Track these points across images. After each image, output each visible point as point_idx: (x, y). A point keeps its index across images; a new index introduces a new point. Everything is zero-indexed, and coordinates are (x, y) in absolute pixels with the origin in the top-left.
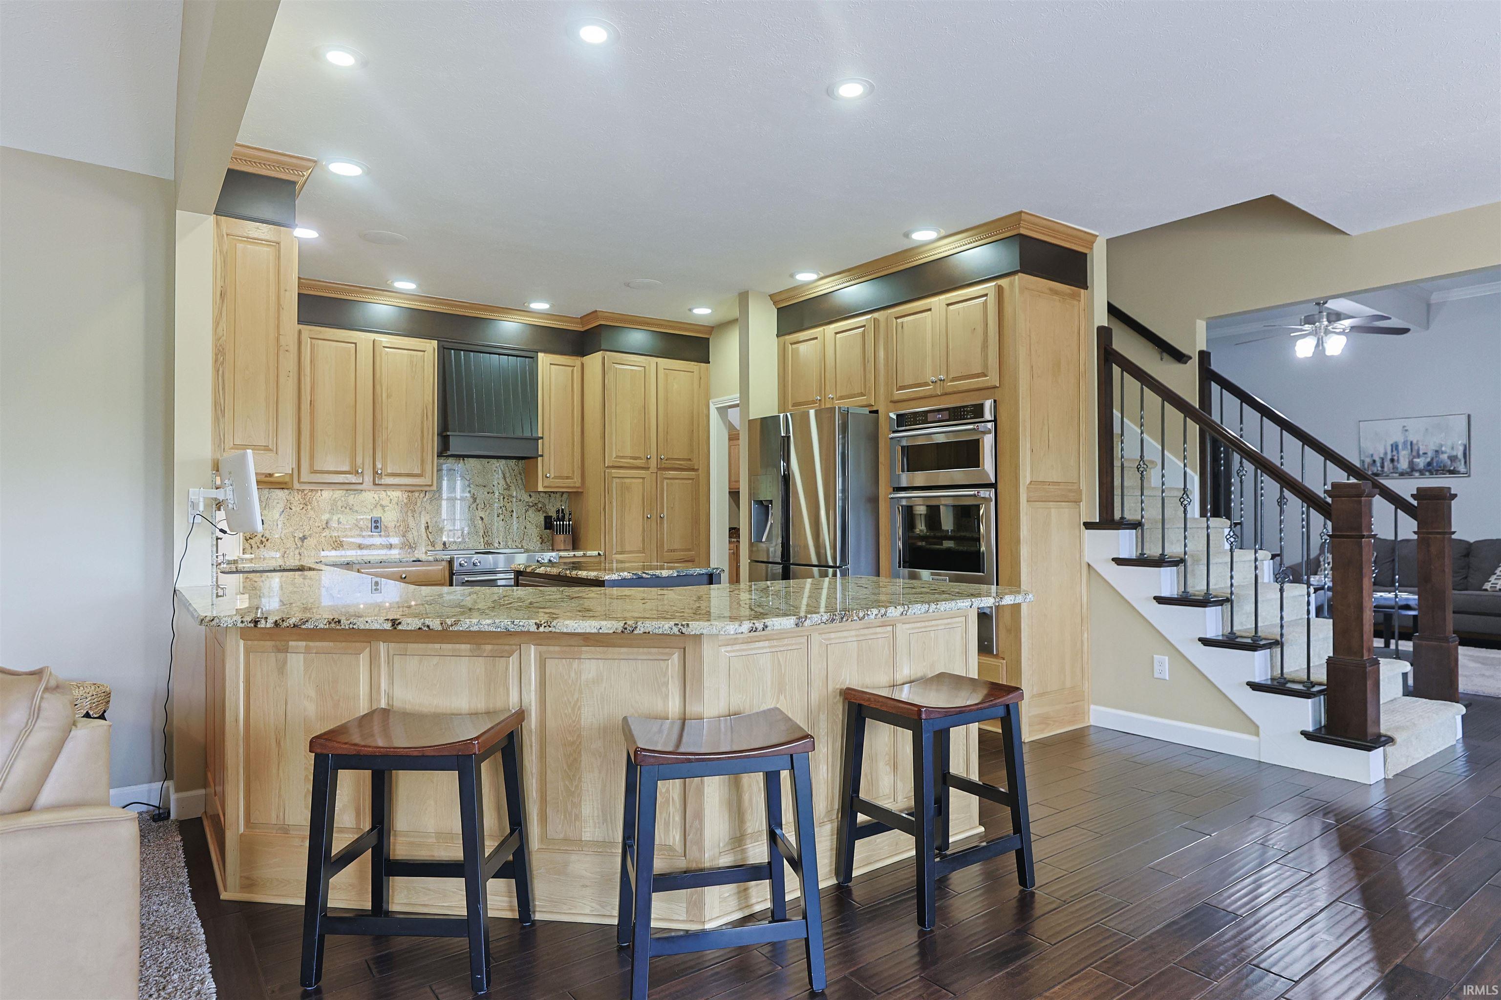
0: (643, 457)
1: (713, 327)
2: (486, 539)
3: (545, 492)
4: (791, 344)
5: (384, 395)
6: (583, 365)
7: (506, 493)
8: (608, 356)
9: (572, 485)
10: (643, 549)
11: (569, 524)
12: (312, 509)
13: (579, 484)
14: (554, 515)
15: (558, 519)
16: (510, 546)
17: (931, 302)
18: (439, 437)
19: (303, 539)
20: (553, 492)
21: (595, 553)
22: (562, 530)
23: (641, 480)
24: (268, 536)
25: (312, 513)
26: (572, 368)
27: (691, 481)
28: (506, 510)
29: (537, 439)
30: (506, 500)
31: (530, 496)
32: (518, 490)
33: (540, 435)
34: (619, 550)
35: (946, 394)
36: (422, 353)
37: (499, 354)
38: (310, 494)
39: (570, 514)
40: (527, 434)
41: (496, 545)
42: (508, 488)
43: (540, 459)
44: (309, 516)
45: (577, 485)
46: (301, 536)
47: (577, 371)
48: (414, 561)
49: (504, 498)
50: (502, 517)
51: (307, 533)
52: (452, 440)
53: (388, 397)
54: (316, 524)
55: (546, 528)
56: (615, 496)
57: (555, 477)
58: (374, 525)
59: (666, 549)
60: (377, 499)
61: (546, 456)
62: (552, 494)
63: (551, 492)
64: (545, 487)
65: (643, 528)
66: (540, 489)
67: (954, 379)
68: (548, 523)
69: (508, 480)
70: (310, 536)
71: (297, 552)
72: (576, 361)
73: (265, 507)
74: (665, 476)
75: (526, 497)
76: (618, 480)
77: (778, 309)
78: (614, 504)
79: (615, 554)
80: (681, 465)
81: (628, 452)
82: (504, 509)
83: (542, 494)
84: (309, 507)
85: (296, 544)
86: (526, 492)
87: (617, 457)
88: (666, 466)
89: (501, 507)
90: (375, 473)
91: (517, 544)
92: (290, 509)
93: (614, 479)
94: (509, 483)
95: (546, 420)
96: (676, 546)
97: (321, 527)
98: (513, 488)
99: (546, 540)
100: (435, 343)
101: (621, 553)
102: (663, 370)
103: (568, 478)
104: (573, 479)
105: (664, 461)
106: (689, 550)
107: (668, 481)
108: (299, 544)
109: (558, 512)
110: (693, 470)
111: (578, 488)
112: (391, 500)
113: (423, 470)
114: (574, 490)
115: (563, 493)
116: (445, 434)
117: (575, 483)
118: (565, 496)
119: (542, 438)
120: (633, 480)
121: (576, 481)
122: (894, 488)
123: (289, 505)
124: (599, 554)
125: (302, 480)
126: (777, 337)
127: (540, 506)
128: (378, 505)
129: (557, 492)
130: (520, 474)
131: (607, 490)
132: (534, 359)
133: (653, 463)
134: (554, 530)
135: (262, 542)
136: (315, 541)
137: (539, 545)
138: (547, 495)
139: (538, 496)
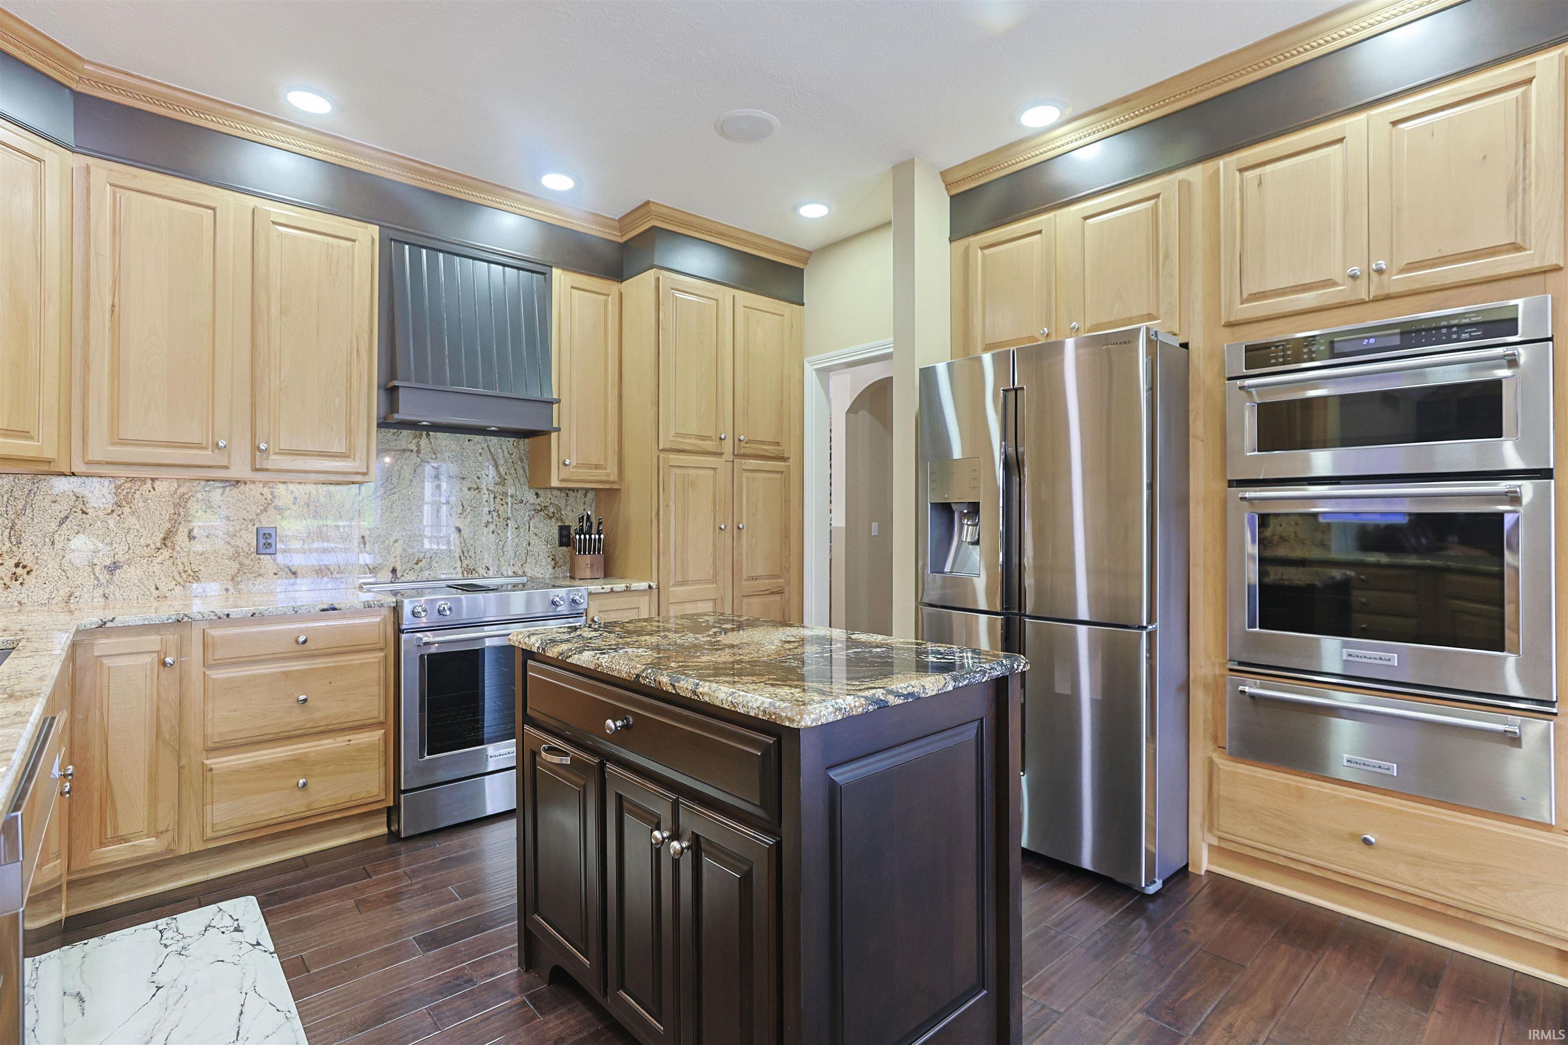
0: (713, 437)
1: (810, 253)
2: (465, 562)
3: (559, 489)
4: (982, 248)
5: (275, 310)
6: (621, 295)
7: (499, 489)
8: (663, 277)
9: (604, 478)
10: (715, 576)
11: (600, 538)
12: (133, 513)
13: (614, 477)
14: (575, 526)
15: (581, 531)
16: (505, 573)
17: (1344, 126)
18: (382, 391)
19: (113, 568)
20: (573, 490)
21: (644, 585)
22: (588, 548)
23: (711, 472)
24: (30, 565)
25: (133, 520)
26: (604, 298)
27: (778, 476)
28: (499, 516)
29: (551, 403)
30: (498, 500)
31: (537, 494)
32: (518, 486)
33: (555, 396)
34: (679, 579)
35: (1388, 297)
36: (350, 243)
37: (489, 262)
38: (128, 485)
39: (600, 523)
40: (536, 395)
41: (482, 572)
42: (502, 481)
43: (554, 435)
44: (126, 526)
45: (612, 478)
46: (108, 562)
47: (612, 301)
48: (323, 610)
49: (495, 498)
50: (492, 527)
51: (121, 558)
52: (402, 395)
53: (283, 312)
54: (142, 541)
55: (561, 544)
56: (672, 496)
57: (578, 466)
58: (262, 541)
59: (745, 577)
60: (269, 497)
61: (564, 433)
62: (571, 492)
63: (570, 489)
64: (563, 480)
65: (714, 545)
66: (555, 483)
67: (1412, 267)
68: (565, 537)
69: (501, 469)
70: (129, 562)
71: (100, 591)
72: (613, 287)
73: (24, 508)
74: (744, 467)
75: (530, 497)
76: (678, 471)
77: (951, 197)
78: (672, 507)
79: (674, 585)
80: (766, 450)
81: (693, 429)
82: (495, 514)
83: (555, 492)
84: (127, 510)
85: (97, 579)
86: (530, 488)
87: (678, 435)
88: (747, 451)
89: (490, 512)
90: (256, 448)
91: (516, 569)
92: (84, 512)
93: (674, 470)
94: (503, 473)
95: (564, 376)
96: (760, 570)
97: (152, 546)
98: (509, 481)
99: (561, 562)
100: (374, 230)
101: (683, 583)
102: (742, 307)
103: (597, 467)
104: (605, 469)
105: (743, 444)
106: (777, 577)
107: (748, 474)
108: (104, 577)
109: (581, 519)
110: (783, 459)
111: (613, 482)
112: (295, 498)
113: (351, 447)
114: (607, 486)
115: (587, 490)
116: (390, 385)
117: (608, 475)
118: (591, 495)
119: (558, 401)
120: (701, 472)
121: (610, 472)
122: (1229, 481)
123: (81, 506)
124: (650, 587)
125: (90, 457)
126: (951, 242)
127: (552, 510)
128: (271, 508)
129: (577, 490)
130: (521, 460)
131: (660, 486)
132: (546, 275)
133: (728, 447)
134: (574, 548)
135: (15, 577)
136: (139, 572)
137: (551, 570)
138: (563, 494)
139: (549, 495)
